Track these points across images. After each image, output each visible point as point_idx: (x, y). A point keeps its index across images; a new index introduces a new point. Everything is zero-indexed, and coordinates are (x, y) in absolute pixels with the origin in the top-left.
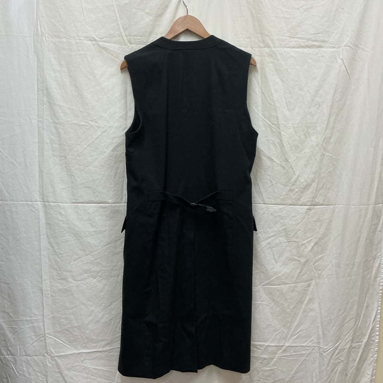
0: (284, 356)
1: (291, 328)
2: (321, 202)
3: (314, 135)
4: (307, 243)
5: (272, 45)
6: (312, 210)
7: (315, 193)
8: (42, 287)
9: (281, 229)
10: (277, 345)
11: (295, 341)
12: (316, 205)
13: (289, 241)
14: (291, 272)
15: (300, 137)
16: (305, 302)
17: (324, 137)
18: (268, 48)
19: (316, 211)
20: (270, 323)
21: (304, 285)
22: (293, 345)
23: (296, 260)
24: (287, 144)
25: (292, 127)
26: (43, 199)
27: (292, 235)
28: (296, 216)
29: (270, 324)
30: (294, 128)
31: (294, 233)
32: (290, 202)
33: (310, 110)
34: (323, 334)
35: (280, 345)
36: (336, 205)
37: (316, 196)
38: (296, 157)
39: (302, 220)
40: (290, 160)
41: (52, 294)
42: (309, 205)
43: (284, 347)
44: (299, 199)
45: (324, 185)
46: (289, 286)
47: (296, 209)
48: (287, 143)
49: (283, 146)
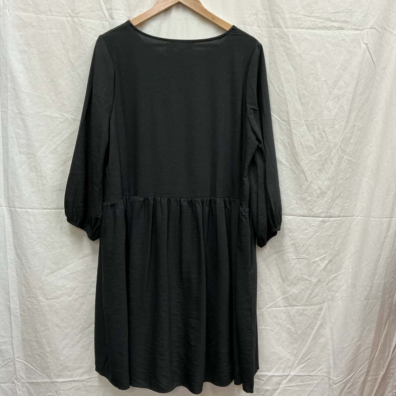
0: (290, 386)
1: (298, 356)
2: (337, 214)
3: (331, 135)
4: (319, 261)
5: (283, 25)
6: (327, 222)
7: (330, 203)
8: (10, 305)
9: (289, 244)
10: (282, 375)
11: (302, 370)
12: (332, 217)
13: (299, 258)
14: (300, 293)
15: (314, 137)
16: (316, 328)
17: (342, 137)
18: (278, 29)
19: (331, 224)
20: (274, 350)
21: (315, 308)
22: (300, 374)
23: (307, 280)
24: (298, 145)
25: (305, 125)
26: (9, 203)
27: (302, 251)
28: (307, 230)
29: (275, 352)
30: (307, 125)
31: (305, 249)
32: (301, 212)
33: (327, 104)
34: (334, 363)
35: (285, 374)
36: (353, 216)
37: (332, 206)
38: (309, 160)
39: (315, 234)
40: (301, 164)
41: (21, 313)
42: (322, 216)
43: (290, 377)
44: (311, 210)
45: (341, 194)
46: (297, 309)
47: (308, 221)
48: (299, 143)
49: (294, 146)
